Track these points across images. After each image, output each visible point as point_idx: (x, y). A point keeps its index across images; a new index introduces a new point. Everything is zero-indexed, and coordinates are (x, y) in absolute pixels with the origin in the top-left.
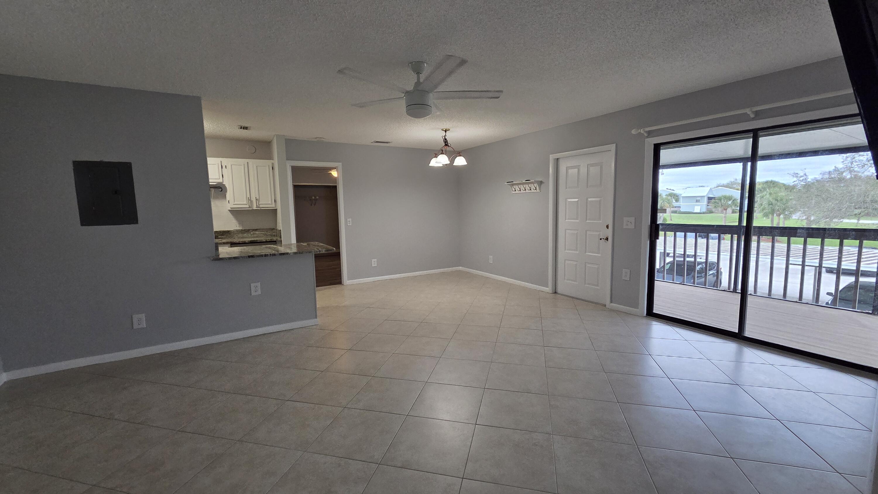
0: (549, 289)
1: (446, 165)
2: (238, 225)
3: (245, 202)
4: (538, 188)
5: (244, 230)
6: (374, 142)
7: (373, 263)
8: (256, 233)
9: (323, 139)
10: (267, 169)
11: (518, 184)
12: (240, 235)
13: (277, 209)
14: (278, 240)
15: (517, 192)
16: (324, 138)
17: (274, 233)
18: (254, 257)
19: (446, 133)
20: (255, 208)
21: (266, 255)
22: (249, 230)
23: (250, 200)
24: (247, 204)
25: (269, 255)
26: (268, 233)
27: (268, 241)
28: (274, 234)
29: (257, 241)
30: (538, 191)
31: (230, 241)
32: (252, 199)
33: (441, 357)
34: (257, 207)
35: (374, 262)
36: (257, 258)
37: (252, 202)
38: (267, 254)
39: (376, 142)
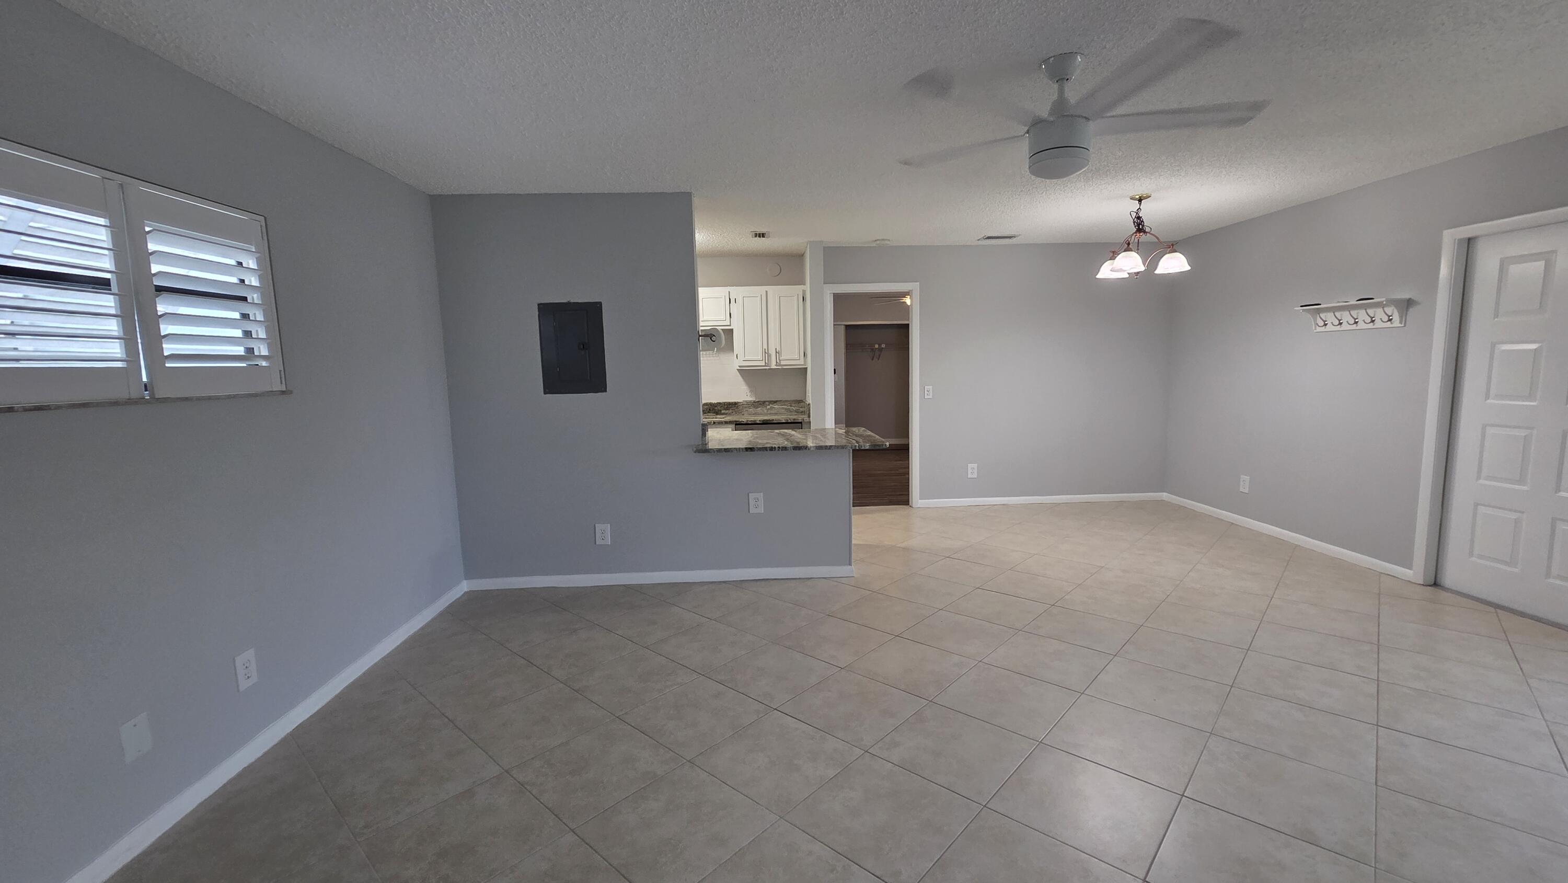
0: (1415, 573)
1: (1137, 273)
2: (749, 394)
3: (760, 358)
4: (1396, 317)
5: (758, 402)
6: (983, 238)
7: (969, 472)
8: (775, 406)
9: (888, 242)
10: (795, 302)
11: (1333, 310)
12: (751, 410)
13: (807, 368)
14: (805, 421)
15: (1330, 328)
16: (889, 240)
17: (802, 407)
18: (754, 451)
19: (1140, 204)
20: (774, 367)
21: (772, 449)
22: (764, 402)
23: (766, 353)
24: (762, 360)
25: (777, 448)
26: (793, 408)
27: (789, 421)
28: (801, 409)
29: (773, 422)
30: (1396, 322)
31: (734, 420)
32: (770, 352)
33: (1083, 693)
34: (776, 365)
35: (972, 471)
36: (759, 452)
37: (769, 356)
38: (774, 446)
39: (986, 238)
